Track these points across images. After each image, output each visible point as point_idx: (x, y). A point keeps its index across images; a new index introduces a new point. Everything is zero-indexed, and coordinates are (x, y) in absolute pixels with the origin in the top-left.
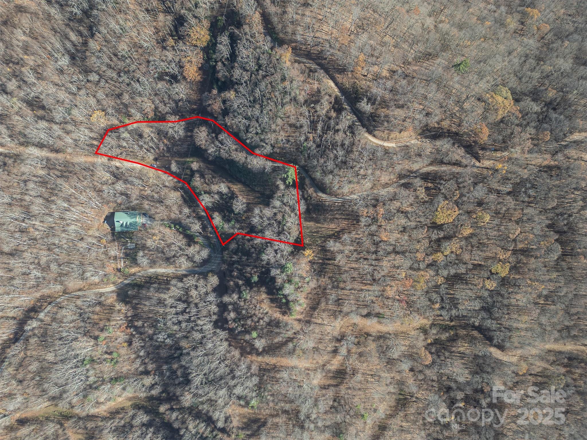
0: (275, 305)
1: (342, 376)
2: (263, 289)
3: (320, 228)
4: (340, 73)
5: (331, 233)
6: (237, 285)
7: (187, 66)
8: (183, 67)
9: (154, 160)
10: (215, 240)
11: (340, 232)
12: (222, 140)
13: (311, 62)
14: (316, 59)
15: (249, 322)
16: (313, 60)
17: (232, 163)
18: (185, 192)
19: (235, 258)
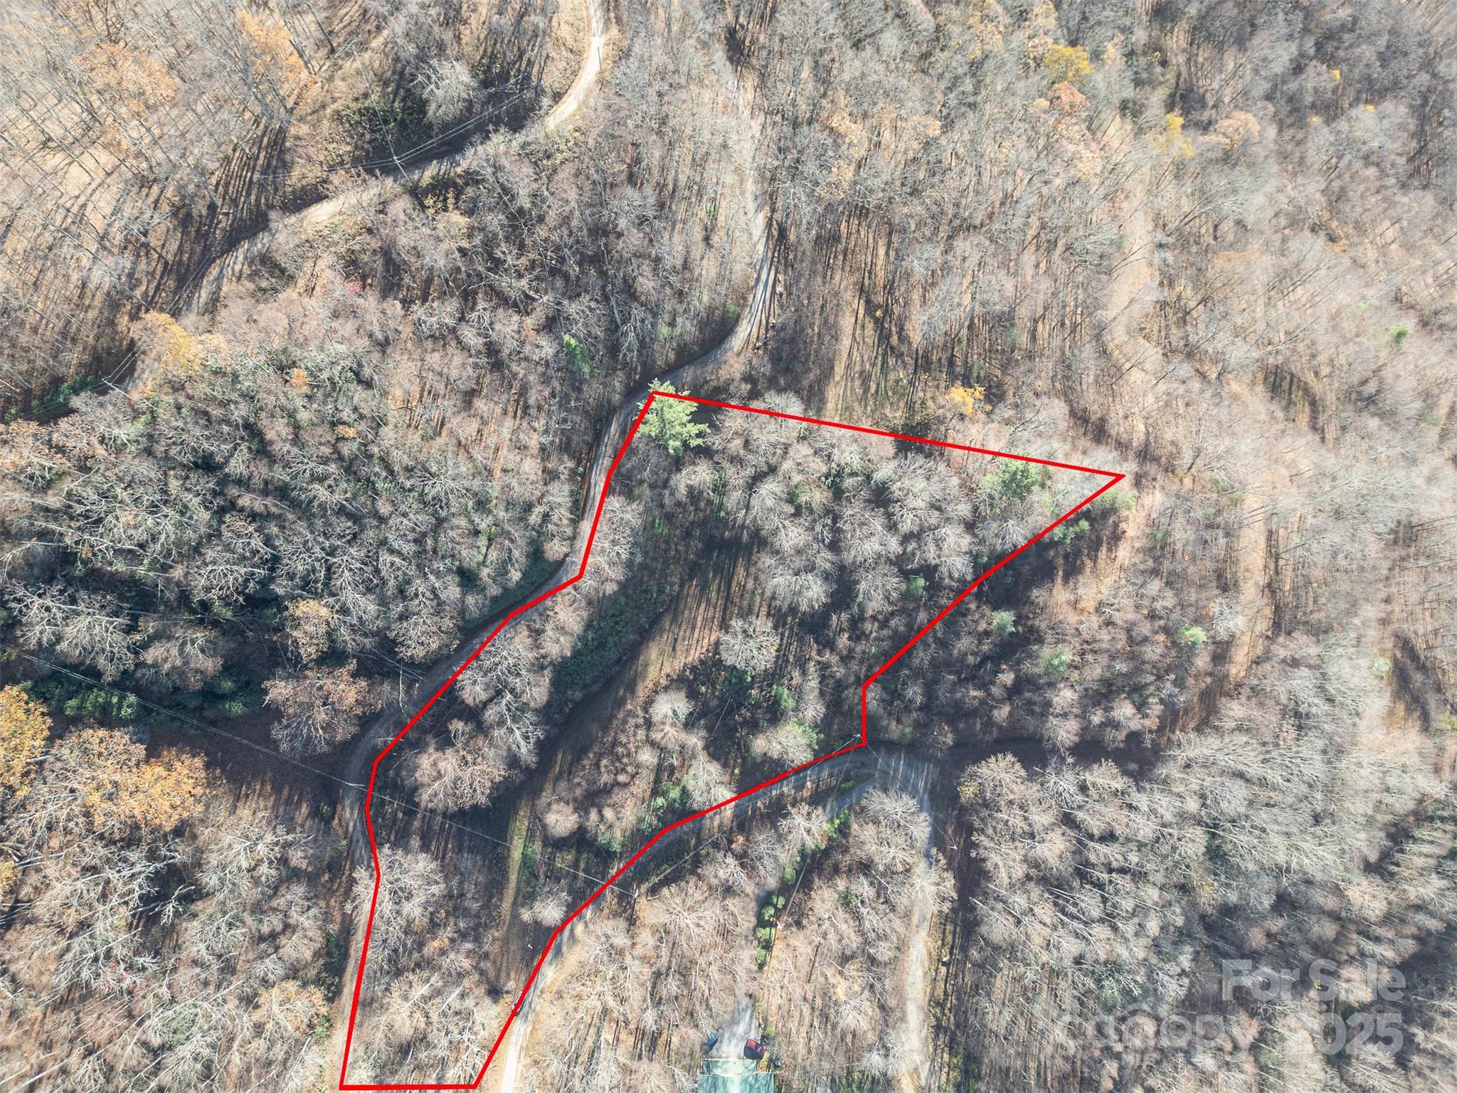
0: (1089, 564)
1: (1285, 385)
2: (1038, 594)
3: (848, 367)
4: (287, 167)
5: (870, 326)
6: (1013, 692)
7: (131, 806)
8: (137, 827)
9: (496, 1001)
10: (825, 774)
11: (868, 302)
12: (487, 687)
13: (214, 271)
14: (206, 249)
15: (1153, 652)
16: (205, 263)
17: (564, 673)
18: (642, 876)
19: (914, 693)
